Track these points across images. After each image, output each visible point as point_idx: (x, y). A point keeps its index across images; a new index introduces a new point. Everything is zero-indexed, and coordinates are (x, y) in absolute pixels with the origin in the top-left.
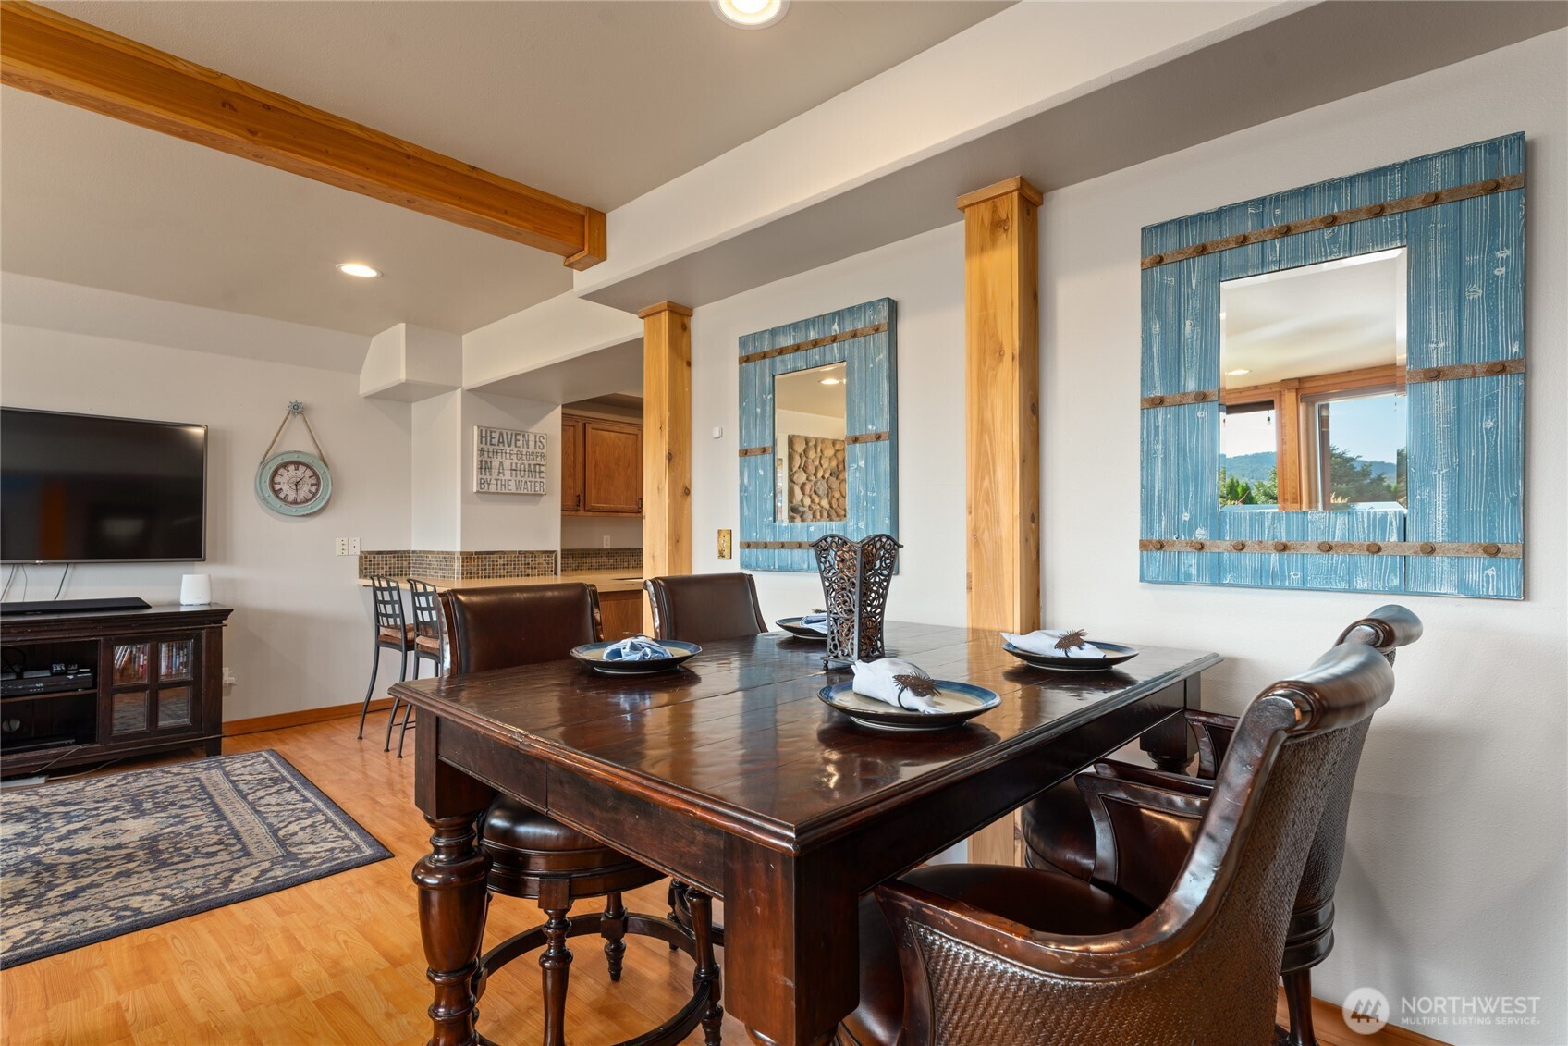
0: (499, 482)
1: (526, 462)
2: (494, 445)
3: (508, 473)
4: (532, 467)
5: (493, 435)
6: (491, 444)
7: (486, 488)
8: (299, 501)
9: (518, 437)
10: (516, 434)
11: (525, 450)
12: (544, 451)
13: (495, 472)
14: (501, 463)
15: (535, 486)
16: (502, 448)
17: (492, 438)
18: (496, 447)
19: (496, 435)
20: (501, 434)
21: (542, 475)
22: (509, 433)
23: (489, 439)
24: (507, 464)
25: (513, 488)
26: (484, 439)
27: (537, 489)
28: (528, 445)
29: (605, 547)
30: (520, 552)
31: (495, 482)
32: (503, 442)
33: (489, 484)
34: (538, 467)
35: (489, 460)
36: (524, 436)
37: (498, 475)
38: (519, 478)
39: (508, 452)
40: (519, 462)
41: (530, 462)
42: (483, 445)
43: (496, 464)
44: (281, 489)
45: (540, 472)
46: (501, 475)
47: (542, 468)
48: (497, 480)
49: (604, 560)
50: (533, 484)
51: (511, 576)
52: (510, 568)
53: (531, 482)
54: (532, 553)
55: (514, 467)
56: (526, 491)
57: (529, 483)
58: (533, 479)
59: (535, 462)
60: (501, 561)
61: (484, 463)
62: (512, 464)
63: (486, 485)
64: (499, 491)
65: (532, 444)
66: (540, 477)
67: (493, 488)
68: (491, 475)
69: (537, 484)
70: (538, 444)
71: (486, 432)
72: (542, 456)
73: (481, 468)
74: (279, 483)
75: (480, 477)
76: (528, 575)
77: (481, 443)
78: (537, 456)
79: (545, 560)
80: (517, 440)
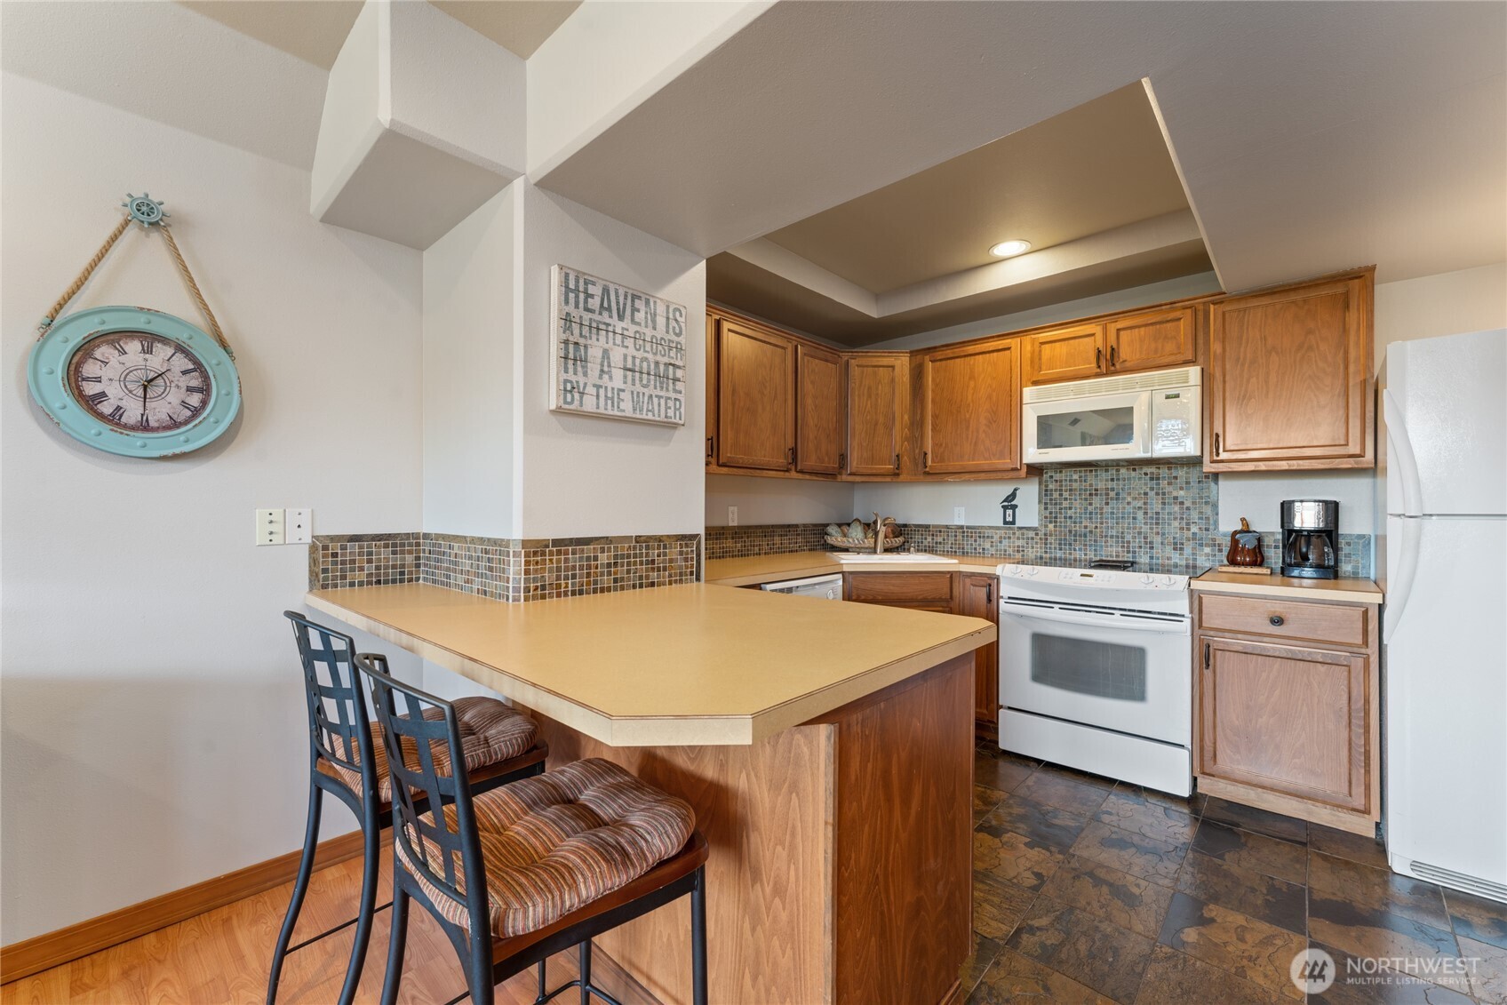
0: (602, 392)
1: (650, 356)
2: (592, 311)
3: (618, 374)
4: (662, 367)
5: (591, 290)
6: (587, 309)
7: (576, 403)
8: (153, 423)
9: (638, 303)
10: (634, 297)
11: (649, 333)
12: (682, 339)
13: (594, 369)
14: (606, 352)
15: (667, 408)
16: (608, 320)
17: (588, 296)
18: (596, 317)
19: (596, 290)
20: (606, 291)
21: (679, 386)
22: (621, 292)
23: (582, 296)
24: (617, 356)
25: (627, 408)
26: (572, 295)
27: (671, 413)
28: (654, 321)
30: (638, 539)
31: (594, 391)
32: (609, 309)
33: (582, 394)
34: (671, 367)
35: (582, 341)
36: (647, 302)
37: (601, 377)
38: (638, 387)
39: (619, 330)
40: (640, 354)
41: (659, 358)
42: (571, 308)
43: (595, 353)
44: (103, 394)
45: (676, 380)
46: (606, 377)
47: (679, 373)
48: (598, 387)
50: (663, 401)
51: (622, 588)
52: (621, 571)
53: (659, 397)
54: (659, 539)
55: (629, 365)
56: (650, 416)
57: (655, 400)
58: (662, 393)
59: (666, 360)
60: (604, 558)
61: (571, 347)
62: (625, 356)
63: (577, 396)
64: (602, 410)
65: (661, 321)
66: (675, 391)
67: (589, 404)
68: (585, 374)
69: (671, 403)
70: (673, 323)
71: (577, 281)
72: (679, 349)
73: (566, 358)
74: (98, 380)
75: (565, 376)
76: (652, 584)
77: (567, 302)
78: (670, 348)
79: (681, 553)
80: (634, 310)
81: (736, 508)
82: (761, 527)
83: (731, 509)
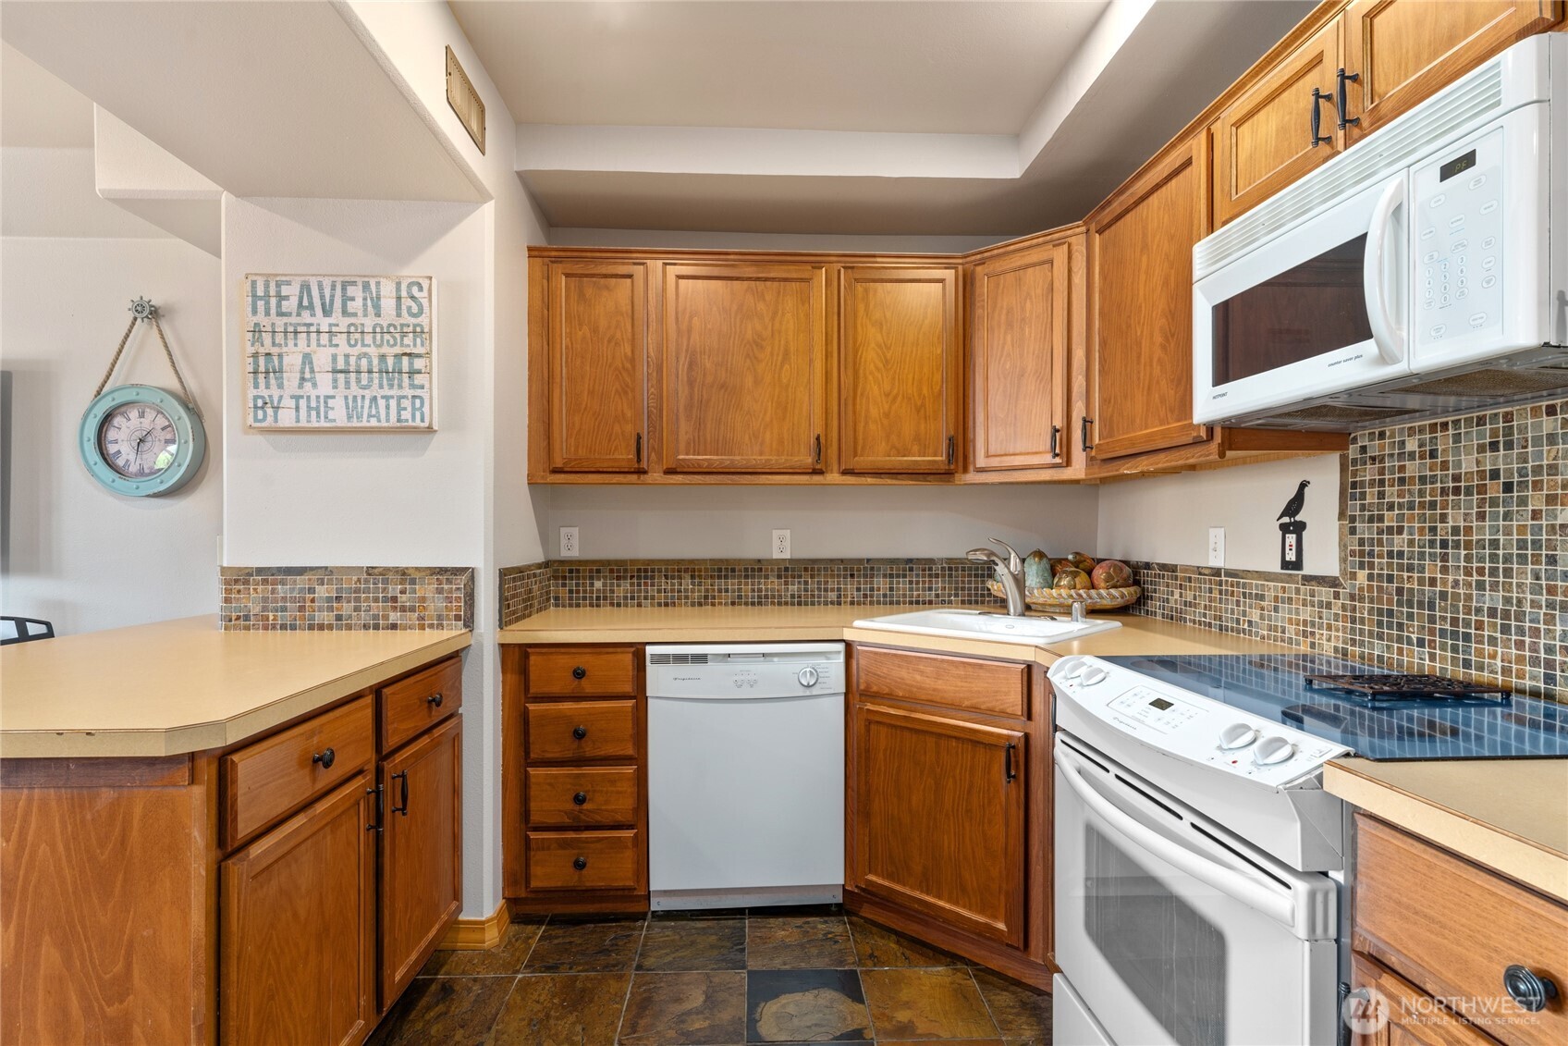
0: (303, 403)
1: (373, 351)
2: (288, 314)
3: (325, 383)
4: (390, 361)
5: (285, 291)
6: (280, 314)
7: (270, 419)
9: (351, 291)
10: (344, 286)
11: (369, 323)
12: (423, 320)
13: (291, 380)
14: (307, 358)
15: (400, 409)
16: (309, 320)
17: (281, 298)
18: (294, 319)
19: (292, 291)
20: (305, 287)
21: (418, 379)
22: (327, 283)
23: (273, 301)
24: (322, 358)
25: (339, 416)
26: (261, 304)
27: (406, 415)
28: (377, 308)
29: (776, 555)
30: (370, 571)
31: (292, 403)
32: (311, 307)
33: (276, 408)
34: (405, 360)
35: (275, 350)
36: (366, 286)
37: (301, 386)
38: (355, 390)
39: (325, 328)
40: (358, 349)
41: (385, 350)
42: (261, 318)
43: (293, 360)
45: (413, 373)
46: (308, 385)
47: (419, 363)
48: (297, 398)
49: (773, 584)
50: (393, 403)
51: (349, 627)
52: (347, 608)
53: (387, 398)
54: (403, 572)
55: (341, 365)
56: (374, 423)
57: (382, 403)
58: (394, 392)
59: (398, 350)
60: (322, 592)
61: (262, 361)
62: (334, 358)
63: (270, 411)
64: (303, 423)
65: (388, 304)
66: (413, 386)
67: (286, 418)
68: (280, 386)
69: (406, 403)
70: (407, 302)
71: (267, 286)
72: (418, 332)
73: (255, 372)
75: (255, 392)
76: (394, 627)
77: (255, 312)
78: (404, 334)
79: (440, 591)
80: (346, 299)
81: (787, 533)
82: (842, 561)
83: (776, 533)
